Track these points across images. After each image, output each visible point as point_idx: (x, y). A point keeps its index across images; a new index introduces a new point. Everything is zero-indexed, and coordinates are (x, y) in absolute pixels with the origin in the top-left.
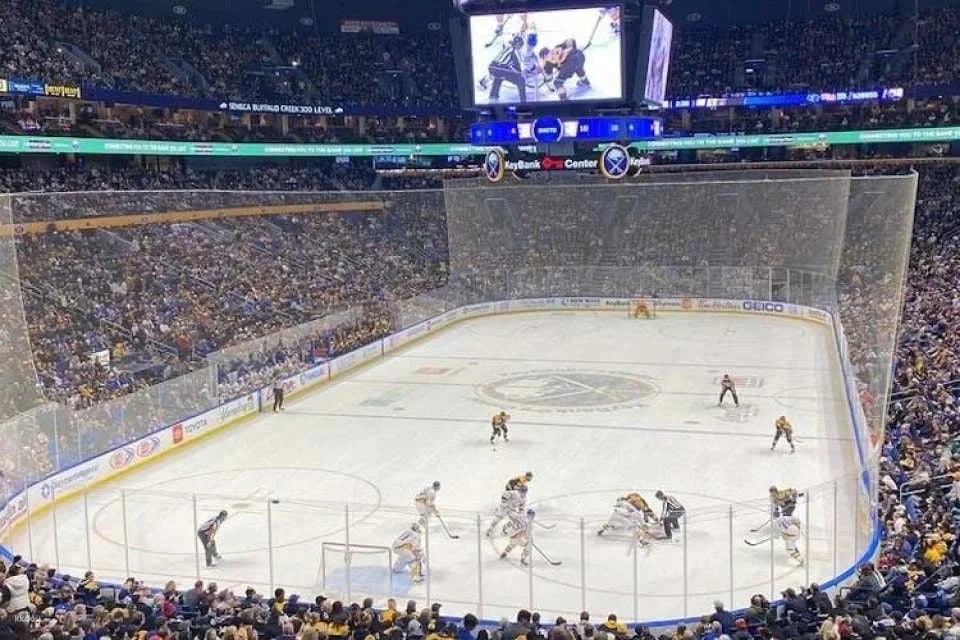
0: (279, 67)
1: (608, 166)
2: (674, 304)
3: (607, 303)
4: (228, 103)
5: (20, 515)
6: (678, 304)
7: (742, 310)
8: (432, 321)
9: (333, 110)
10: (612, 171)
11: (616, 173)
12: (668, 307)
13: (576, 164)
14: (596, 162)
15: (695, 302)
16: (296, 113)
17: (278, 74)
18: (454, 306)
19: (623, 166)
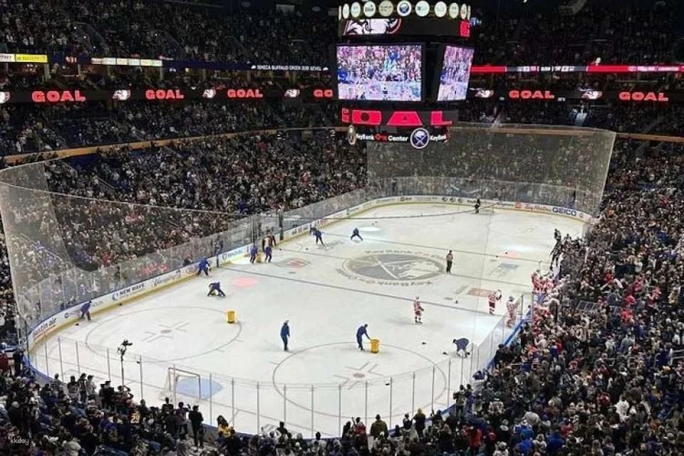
0: (294, 40)
1: (415, 141)
2: (509, 205)
3: (468, 201)
4: (256, 65)
5: (49, 329)
6: (512, 205)
7: (552, 212)
8: (350, 209)
9: (322, 69)
10: (417, 144)
11: (420, 145)
12: (506, 207)
13: (394, 139)
14: (407, 138)
15: (523, 205)
16: (300, 70)
17: (292, 44)
18: (358, 202)
19: (425, 141)
